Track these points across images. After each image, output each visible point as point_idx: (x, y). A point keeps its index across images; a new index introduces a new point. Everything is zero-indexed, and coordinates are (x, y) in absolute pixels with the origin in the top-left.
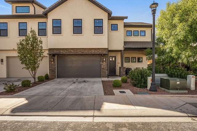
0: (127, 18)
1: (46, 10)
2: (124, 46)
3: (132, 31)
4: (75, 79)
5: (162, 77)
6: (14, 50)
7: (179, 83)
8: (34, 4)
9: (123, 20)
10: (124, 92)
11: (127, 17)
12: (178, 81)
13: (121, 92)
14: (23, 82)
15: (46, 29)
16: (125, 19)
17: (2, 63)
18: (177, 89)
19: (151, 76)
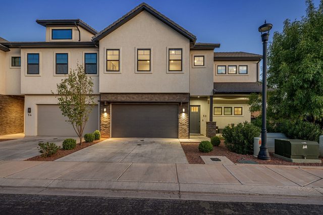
0: (219, 47)
1: (97, 35)
2: (215, 90)
3: (225, 66)
4: (139, 140)
5: (276, 139)
6: (53, 95)
7: (306, 147)
8: (79, 27)
9: (213, 49)
10: (218, 160)
11: (219, 45)
12: (305, 145)
13: (213, 159)
14: (65, 142)
15: (96, 64)
16: (216, 48)
17: (30, 114)
18: (303, 158)
19: (261, 136)
